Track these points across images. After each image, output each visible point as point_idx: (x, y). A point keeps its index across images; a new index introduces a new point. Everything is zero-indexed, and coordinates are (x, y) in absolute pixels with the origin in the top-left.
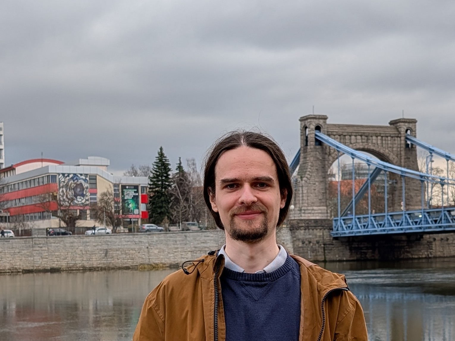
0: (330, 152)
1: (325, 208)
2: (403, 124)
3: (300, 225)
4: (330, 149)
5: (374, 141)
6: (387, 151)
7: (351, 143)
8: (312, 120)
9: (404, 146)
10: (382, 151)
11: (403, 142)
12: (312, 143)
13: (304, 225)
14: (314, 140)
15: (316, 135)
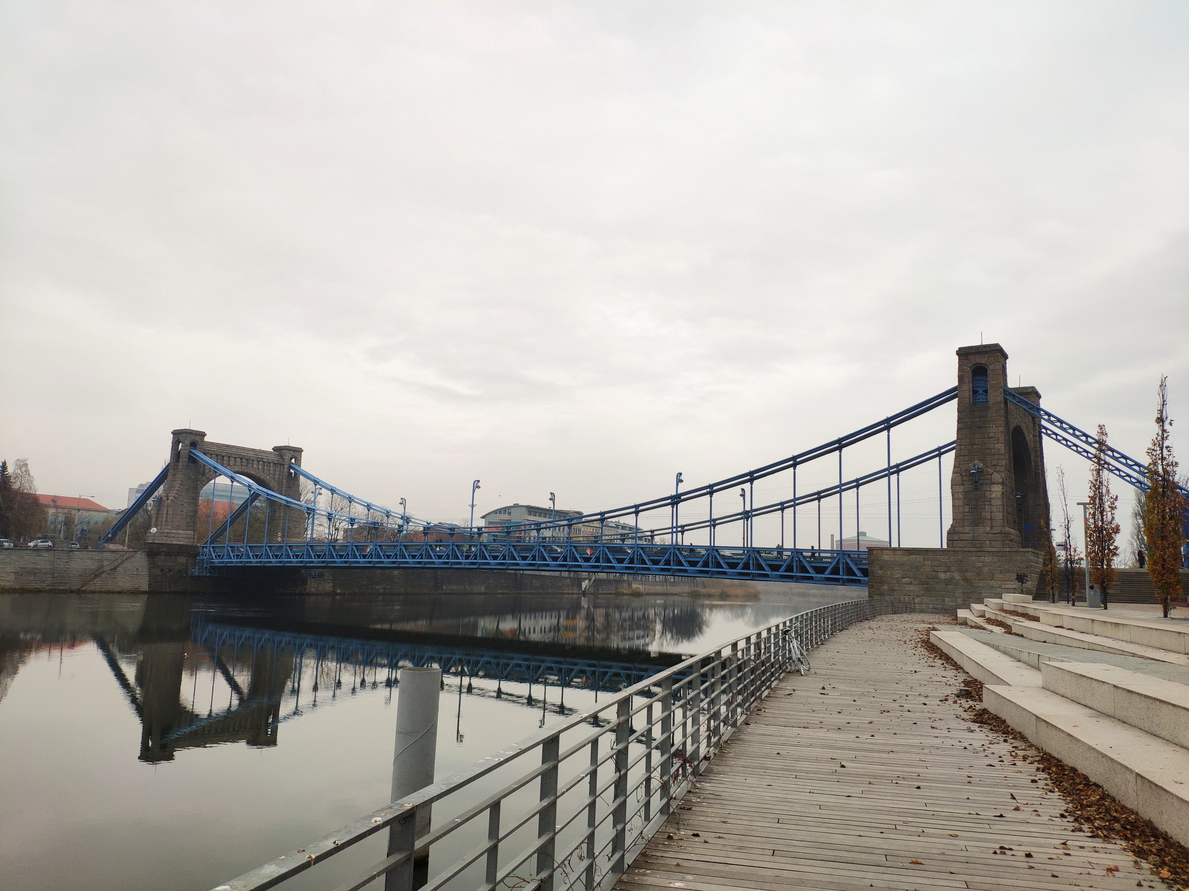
0: (204, 472)
1: (192, 532)
2: (288, 452)
3: (161, 549)
4: (204, 469)
5: (255, 466)
6: (268, 477)
7: (229, 465)
8: (188, 435)
9: (286, 474)
10: (262, 477)
11: (286, 470)
12: (183, 460)
13: (165, 550)
14: (187, 456)
15: (190, 452)
